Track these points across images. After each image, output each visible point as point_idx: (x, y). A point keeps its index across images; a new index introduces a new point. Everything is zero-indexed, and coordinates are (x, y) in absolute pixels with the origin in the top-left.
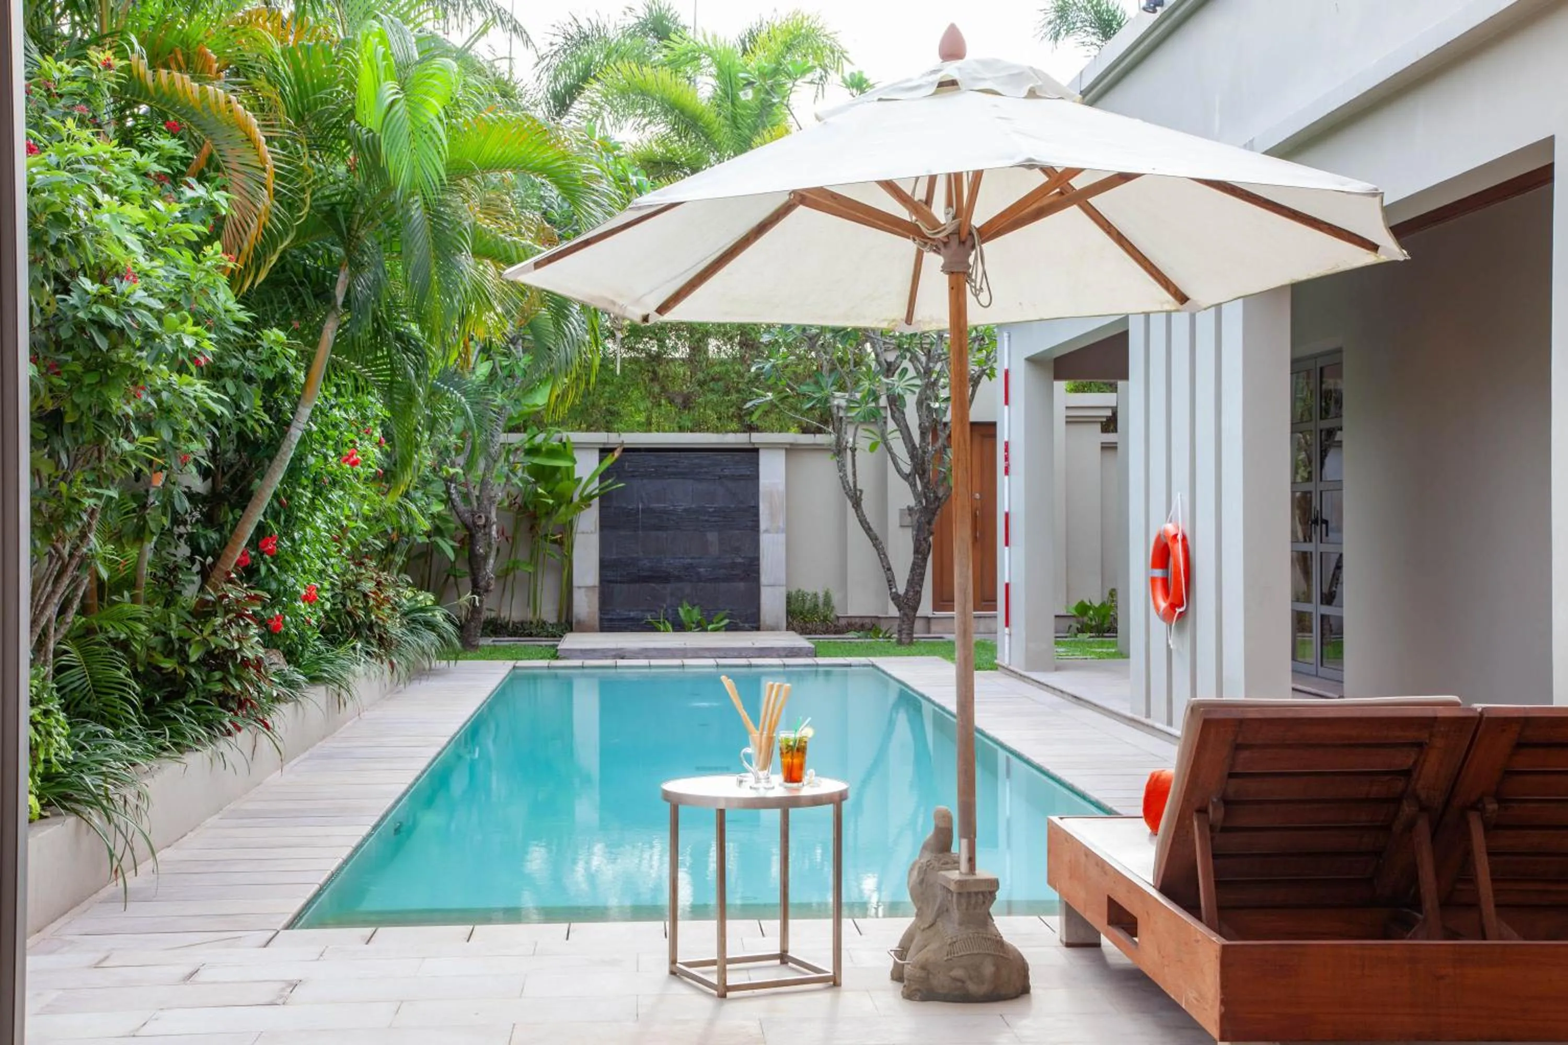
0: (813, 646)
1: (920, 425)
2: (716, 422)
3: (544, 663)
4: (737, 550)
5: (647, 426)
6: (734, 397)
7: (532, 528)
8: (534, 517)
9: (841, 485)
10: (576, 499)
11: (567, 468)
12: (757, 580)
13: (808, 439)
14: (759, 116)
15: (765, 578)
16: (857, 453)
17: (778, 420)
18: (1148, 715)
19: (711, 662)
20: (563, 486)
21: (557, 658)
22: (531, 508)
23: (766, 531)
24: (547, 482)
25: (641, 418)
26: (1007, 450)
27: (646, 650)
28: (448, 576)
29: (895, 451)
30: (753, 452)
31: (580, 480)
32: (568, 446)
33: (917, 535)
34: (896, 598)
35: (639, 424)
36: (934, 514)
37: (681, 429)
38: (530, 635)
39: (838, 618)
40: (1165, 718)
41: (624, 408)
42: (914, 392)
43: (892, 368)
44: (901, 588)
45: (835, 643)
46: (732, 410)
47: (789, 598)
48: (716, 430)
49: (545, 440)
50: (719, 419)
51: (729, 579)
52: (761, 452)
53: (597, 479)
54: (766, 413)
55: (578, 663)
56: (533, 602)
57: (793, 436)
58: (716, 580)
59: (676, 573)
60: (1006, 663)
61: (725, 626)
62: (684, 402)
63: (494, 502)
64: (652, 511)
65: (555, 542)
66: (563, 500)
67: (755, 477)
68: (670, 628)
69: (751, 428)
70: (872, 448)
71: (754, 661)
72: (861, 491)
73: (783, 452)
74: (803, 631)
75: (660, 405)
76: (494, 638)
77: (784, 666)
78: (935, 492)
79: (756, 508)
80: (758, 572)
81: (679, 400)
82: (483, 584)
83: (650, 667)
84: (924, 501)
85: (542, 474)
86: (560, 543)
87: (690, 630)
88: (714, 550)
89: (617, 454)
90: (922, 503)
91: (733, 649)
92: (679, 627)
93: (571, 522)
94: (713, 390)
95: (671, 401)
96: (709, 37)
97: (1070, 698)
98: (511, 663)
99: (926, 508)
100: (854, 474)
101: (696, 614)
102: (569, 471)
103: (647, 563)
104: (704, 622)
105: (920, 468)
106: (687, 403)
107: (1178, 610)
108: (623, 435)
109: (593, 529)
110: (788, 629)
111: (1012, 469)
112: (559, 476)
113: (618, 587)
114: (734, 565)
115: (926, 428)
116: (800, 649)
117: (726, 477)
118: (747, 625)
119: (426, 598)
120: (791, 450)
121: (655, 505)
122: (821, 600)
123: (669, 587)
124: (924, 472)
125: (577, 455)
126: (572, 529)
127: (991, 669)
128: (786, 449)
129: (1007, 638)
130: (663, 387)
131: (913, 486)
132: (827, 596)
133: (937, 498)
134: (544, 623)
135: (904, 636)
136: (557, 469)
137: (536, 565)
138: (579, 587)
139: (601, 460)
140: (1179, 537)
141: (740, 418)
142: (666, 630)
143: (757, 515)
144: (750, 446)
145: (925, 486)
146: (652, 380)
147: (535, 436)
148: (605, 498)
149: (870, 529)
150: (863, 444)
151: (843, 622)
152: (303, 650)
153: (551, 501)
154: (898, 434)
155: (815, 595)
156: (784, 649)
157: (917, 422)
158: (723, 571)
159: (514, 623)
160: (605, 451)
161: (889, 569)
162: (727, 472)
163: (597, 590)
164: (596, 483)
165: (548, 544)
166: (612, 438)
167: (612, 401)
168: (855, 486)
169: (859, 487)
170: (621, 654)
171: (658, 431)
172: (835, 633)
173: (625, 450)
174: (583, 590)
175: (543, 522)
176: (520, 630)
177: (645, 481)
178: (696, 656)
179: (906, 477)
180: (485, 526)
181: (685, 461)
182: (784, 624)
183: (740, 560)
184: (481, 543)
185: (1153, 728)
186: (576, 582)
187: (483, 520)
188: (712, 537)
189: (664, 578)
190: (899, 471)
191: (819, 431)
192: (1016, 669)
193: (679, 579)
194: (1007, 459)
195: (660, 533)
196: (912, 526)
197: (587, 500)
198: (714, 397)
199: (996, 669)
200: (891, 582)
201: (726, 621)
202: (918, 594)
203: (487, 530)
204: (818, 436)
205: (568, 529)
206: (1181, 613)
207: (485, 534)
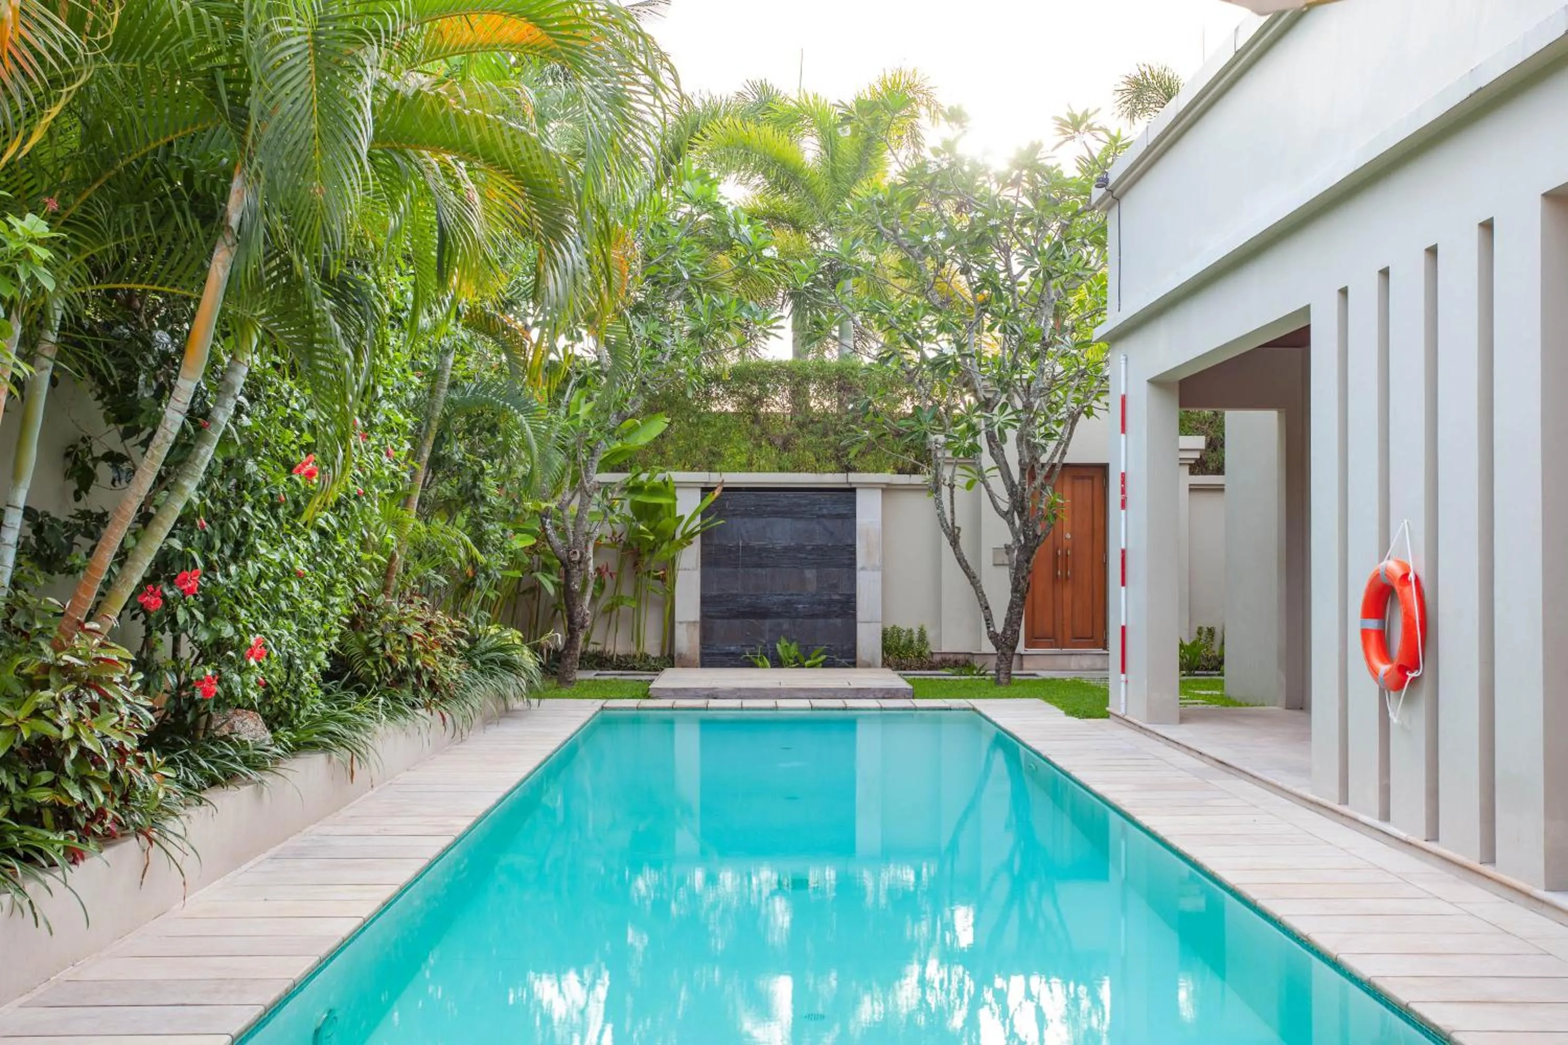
0: (909, 687)
1: (1020, 461)
2: (814, 463)
3: (633, 703)
4: (834, 587)
5: (749, 466)
6: (832, 438)
7: (635, 564)
8: (638, 554)
9: (938, 522)
10: (678, 536)
11: (669, 505)
12: (854, 616)
13: (903, 479)
14: (857, 169)
15: (861, 615)
16: (955, 489)
17: (875, 461)
18: (1344, 800)
19: (805, 703)
20: (665, 523)
21: (649, 697)
22: (635, 544)
23: (863, 569)
24: (649, 520)
25: (743, 459)
26: (1123, 482)
27: (739, 689)
28: (556, 611)
29: (993, 488)
30: (852, 490)
31: (682, 518)
32: (670, 485)
33: (1016, 574)
34: (993, 637)
35: (741, 465)
36: (1033, 552)
37: (781, 469)
38: (633, 668)
39: (932, 654)
40: (1376, 810)
41: (728, 450)
42: (1015, 427)
43: (991, 404)
44: (999, 628)
45: (931, 680)
46: (830, 451)
47: (885, 634)
48: (815, 471)
49: (649, 479)
50: (818, 460)
51: (826, 615)
52: (858, 491)
53: (699, 517)
54: (863, 453)
55: (667, 703)
56: (636, 637)
57: (888, 477)
58: (813, 616)
59: (775, 609)
60: (1121, 712)
61: (822, 662)
62: (784, 443)
63: (591, 538)
64: (752, 548)
65: (657, 578)
66: (665, 537)
67: (851, 516)
68: (768, 664)
69: (848, 469)
70: (969, 486)
71: (851, 703)
72: (959, 529)
73: (880, 491)
74: (899, 667)
75: (761, 446)
76: (598, 672)
77: (881, 709)
78: (1034, 531)
79: (853, 546)
80: (854, 609)
81: (779, 442)
82: (578, 620)
83: (742, 708)
84: (1022, 538)
85: (644, 512)
86: (662, 579)
87: (788, 665)
88: (812, 587)
89: (717, 493)
90: (1019, 541)
91: (829, 690)
92: (777, 662)
93: (673, 560)
94: (811, 432)
95: (771, 443)
96: (811, 98)
97: (1213, 762)
98: (599, 703)
99: (1025, 546)
100: (953, 512)
101: (793, 650)
102: (672, 508)
103: (747, 600)
104: (802, 659)
105: (1019, 504)
106: (786, 445)
107: (1410, 675)
108: (724, 474)
109: (694, 564)
110: (883, 666)
111: (1129, 502)
112: (661, 514)
113: (719, 622)
114: (832, 601)
115: (1026, 464)
116: (897, 690)
117: (823, 516)
118: (843, 661)
119: (513, 635)
120: (888, 489)
121: (753, 543)
122: (916, 636)
123: (768, 623)
124: (1023, 509)
125: (679, 493)
126: (674, 566)
127: (1102, 717)
128: (883, 490)
129: (1123, 684)
130: (763, 429)
131: (1011, 523)
132: (922, 633)
133: (1036, 536)
134: (647, 657)
135: (1002, 676)
136: (660, 506)
137: (639, 602)
138: (681, 623)
139: (702, 499)
140: (1411, 576)
141: (838, 458)
142: (764, 667)
143: (854, 553)
144: (847, 486)
145: (1025, 523)
146: (753, 422)
147: (638, 474)
148: (706, 535)
149: (968, 567)
150: (961, 481)
151: (937, 658)
152: (298, 710)
153: (652, 538)
154: (997, 472)
155: (911, 631)
156: (881, 690)
157: (1017, 458)
158: (821, 607)
159: (618, 656)
160: (706, 490)
161: (987, 608)
162: (825, 511)
163: (698, 626)
164: (698, 520)
165: (651, 581)
166: (715, 478)
167: (715, 442)
168: (953, 524)
169: (956, 525)
170: (713, 694)
171: (759, 471)
172: (929, 669)
173: (725, 489)
174: (684, 625)
175: (647, 559)
176: (623, 664)
177: (746, 520)
178: (791, 697)
179: (1004, 515)
180: (580, 562)
181: (784, 500)
182: (880, 660)
183: (836, 597)
184: (576, 579)
185: (1355, 820)
186: (678, 618)
187: (578, 555)
188: (810, 574)
189: (763, 614)
190: (997, 508)
191: (915, 470)
192: (1135, 721)
193: (778, 615)
194: (1123, 491)
195: (759, 570)
196: (1010, 565)
197: (688, 538)
198: (813, 439)
199: (1108, 717)
200: (989, 621)
201: (823, 657)
202: (1016, 632)
203: (582, 566)
204: (913, 476)
205: (671, 564)
206: (1413, 679)
207: (580, 570)
